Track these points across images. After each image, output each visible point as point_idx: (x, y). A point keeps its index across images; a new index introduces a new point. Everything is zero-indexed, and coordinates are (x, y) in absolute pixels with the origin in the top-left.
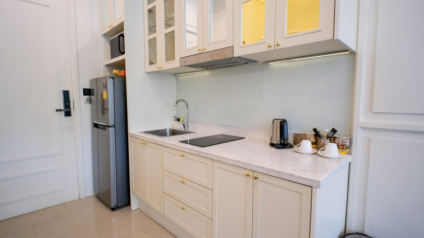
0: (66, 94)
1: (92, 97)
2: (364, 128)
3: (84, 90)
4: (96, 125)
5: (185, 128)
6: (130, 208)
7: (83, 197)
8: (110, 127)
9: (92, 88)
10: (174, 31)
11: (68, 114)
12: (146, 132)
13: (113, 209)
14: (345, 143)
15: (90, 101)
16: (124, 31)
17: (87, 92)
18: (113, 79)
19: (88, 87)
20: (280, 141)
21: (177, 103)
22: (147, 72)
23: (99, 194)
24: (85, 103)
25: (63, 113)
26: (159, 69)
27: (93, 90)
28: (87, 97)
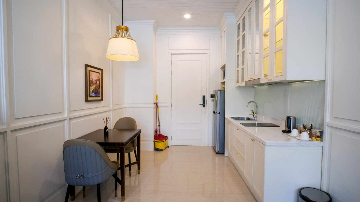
0: (204, 97)
1: (214, 98)
2: (329, 126)
3: (211, 95)
4: (214, 112)
5: (254, 118)
6: (224, 155)
7: (207, 145)
8: (217, 113)
9: (214, 94)
10: (244, 68)
11: (204, 106)
12: (233, 118)
13: (217, 153)
14: (316, 134)
15: (213, 100)
16: (225, 68)
17: (212, 96)
18: (220, 91)
19: (212, 94)
20: (288, 129)
21: (249, 103)
22: (236, 86)
23: (214, 146)
24: (211, 101)
25: (202, 105)
26: (239, 86)
27: (214, 95)
28: (212, 98)
